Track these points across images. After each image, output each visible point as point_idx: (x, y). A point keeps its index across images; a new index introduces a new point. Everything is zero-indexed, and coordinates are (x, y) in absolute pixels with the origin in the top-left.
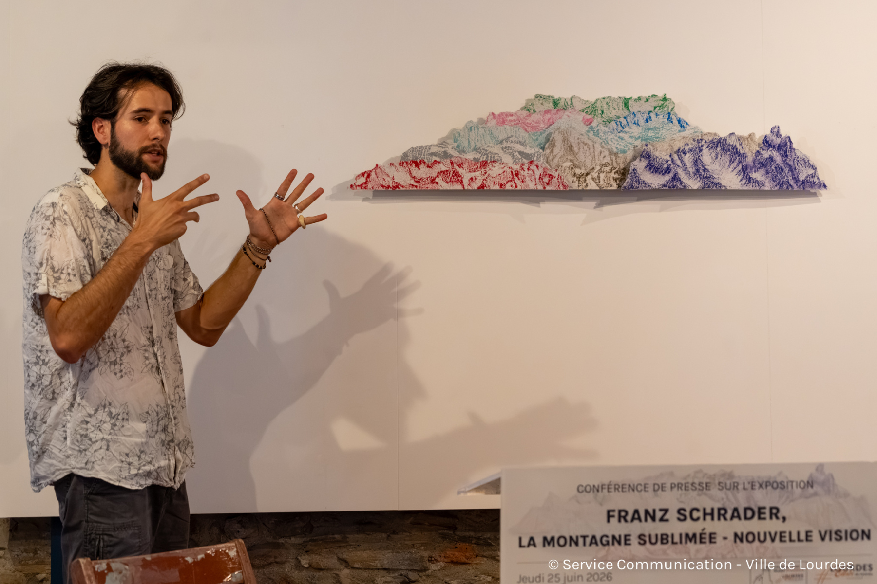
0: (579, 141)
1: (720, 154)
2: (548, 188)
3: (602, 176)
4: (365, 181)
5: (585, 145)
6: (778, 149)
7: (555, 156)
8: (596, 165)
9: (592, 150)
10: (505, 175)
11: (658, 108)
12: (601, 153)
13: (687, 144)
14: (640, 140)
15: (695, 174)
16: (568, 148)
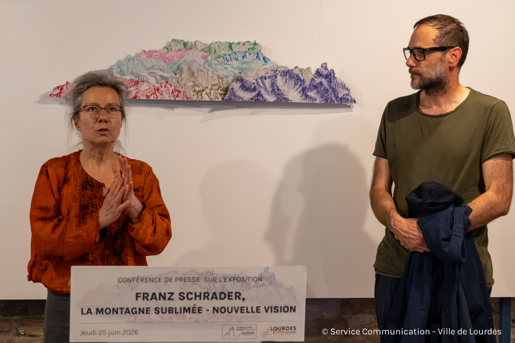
0: (198, 69)
1: (288, 80)
2: (177, 99)
3: (212, 92)
4: (59, 92)
5: (202, 72)
6: (325, 77)
7: (183, 79)
8: (209, 85)
9: (206, 75)
10: (150, 90)
11: (251, 50)
12: (212, 77)
13: (267, 73)
14: (238, 70)
15: (272, 92)
16: (191, 74)
